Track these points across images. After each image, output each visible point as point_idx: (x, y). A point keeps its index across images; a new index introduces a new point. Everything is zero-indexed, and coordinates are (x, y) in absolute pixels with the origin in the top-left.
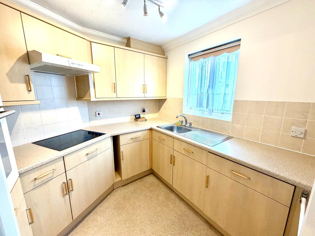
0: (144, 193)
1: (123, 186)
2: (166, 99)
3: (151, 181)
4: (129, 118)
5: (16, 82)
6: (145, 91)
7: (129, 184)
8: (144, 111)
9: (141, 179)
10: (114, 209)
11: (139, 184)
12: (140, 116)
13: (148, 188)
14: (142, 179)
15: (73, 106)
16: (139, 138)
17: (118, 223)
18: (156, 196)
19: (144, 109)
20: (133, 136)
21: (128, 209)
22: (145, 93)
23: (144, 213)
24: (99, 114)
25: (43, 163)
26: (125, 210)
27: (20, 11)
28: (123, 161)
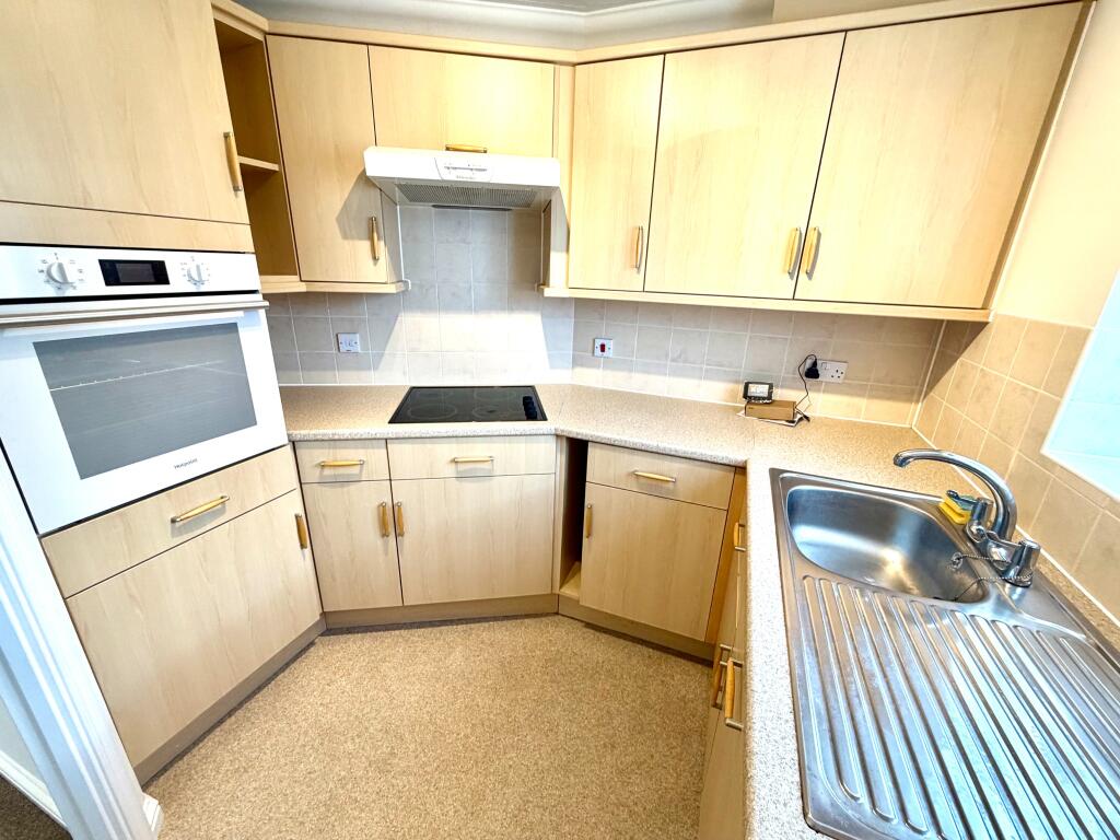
0: (614, 706)
1: (588, 625)
2: (979, 327)
3: (683, 692)
4: (717, 391)
5: (353, 238)
6: (805, 267)
7: (606, 636)
8: (812, 373)
9: (657, 654)
10: (503, 665)
11: (634, 661)
12: (770, 393)
13: (646, 705)
14: (664, 656)
15: (526, 309)
16: (671, 486)
17: (466, 707)
18: (629, 759)
19: (815, 364)
20: (643, 465)
21: (523, 699)
22: (803, 276)
23: (536, 764)
24: (603, 348)
25: (336, 437)
26: (512, 695)
27: (367, 44)
28: (590, 542)
